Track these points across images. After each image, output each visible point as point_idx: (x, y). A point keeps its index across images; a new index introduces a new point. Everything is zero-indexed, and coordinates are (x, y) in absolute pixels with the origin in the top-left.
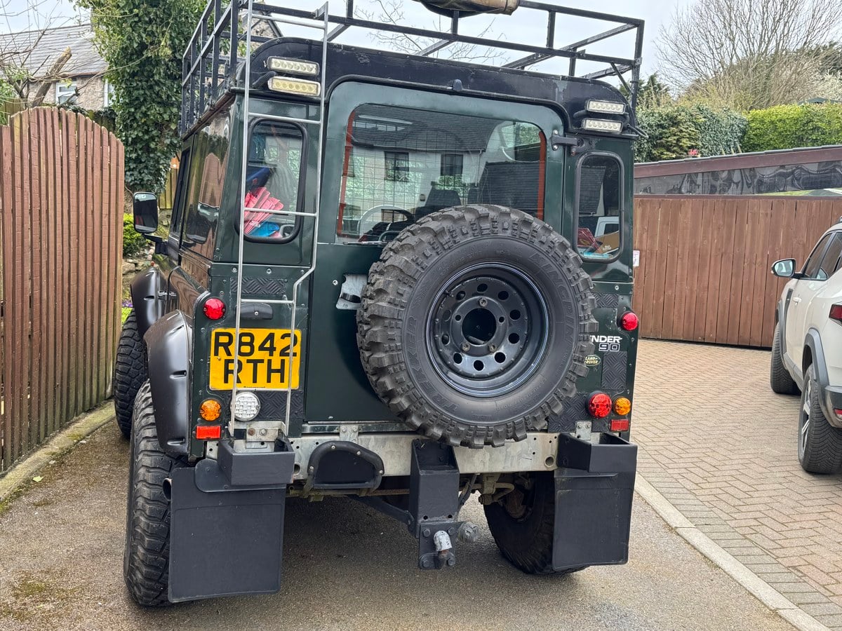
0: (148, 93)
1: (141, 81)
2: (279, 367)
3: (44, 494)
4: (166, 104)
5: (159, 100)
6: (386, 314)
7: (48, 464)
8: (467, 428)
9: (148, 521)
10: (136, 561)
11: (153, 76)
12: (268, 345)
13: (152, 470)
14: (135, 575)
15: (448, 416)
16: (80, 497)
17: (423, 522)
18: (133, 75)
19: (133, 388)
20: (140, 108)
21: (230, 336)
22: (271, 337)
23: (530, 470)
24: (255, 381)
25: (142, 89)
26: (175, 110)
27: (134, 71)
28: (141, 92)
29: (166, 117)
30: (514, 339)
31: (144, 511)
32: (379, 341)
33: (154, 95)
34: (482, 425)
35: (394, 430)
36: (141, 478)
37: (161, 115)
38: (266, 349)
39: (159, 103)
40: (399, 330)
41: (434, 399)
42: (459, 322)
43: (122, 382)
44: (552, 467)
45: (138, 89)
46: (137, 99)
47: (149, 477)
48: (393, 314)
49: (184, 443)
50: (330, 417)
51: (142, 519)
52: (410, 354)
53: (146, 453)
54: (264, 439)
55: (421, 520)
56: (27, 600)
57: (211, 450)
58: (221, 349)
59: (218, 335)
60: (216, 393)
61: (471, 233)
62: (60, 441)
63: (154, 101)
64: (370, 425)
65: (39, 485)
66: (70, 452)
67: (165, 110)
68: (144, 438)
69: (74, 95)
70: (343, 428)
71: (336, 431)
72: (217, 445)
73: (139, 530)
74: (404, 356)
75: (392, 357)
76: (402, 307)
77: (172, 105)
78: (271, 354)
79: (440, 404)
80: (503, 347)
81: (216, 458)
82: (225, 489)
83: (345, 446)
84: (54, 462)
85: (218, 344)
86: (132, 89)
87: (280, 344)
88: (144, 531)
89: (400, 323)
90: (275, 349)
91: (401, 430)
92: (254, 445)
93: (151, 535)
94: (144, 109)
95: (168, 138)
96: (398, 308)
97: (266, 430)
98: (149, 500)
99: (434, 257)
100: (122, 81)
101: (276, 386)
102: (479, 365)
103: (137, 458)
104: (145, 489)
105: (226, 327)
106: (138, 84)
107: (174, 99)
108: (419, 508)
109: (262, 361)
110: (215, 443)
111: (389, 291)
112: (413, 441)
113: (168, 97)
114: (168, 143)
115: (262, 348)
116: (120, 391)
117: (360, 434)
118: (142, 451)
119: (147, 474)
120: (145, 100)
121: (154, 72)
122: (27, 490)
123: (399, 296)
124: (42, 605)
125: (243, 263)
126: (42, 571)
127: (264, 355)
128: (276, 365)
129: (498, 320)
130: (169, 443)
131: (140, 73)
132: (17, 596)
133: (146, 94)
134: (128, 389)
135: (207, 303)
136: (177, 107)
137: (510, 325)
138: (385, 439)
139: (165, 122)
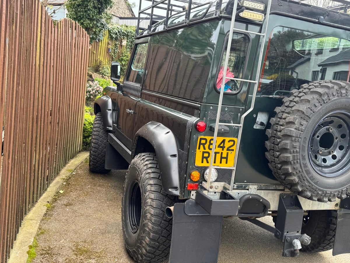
0: (85, 14)
1: (82, 8)
2: (226, 156)
3: (67, 199)
4: (91, 20)
5: (89, 17)
6: (294, 135)
7: (63, 184)
8: (322, 192)
9: (152, 225)
10: (143, 243)
11: (87, 6)
12: (222, 145)
13: (155, 201)
14: (141, 250)
15: (315, 187)
16: (84, 201)
17: (286, 234)
18: (79, 5)
19: (99, 150)
20: (80, 21)
21: (206, 140)
22: (224, 141)
23: (328, 209)
24: (215, 162)
25: (82, 12)
26: (95, 22)
27: (79, 4)
28: (82, 13)
29: (91, 25)
30: (341, 148)
31: (151, 220)
32: (288, 148)
33: (87, 15)
34: (329, 191)
35: (272, 188)
36: (149, 204)
37: (89, 24)
38: (221, 147)
39: (88, 19)
40: (299, 143)
41: (310, 178)
42: (319, 139)
43: (95, 148)
44: (337, 208)
45: (80, 12)
46: (80, 16)
47: (154, 204)
48: (297, 135)
49: (178, 190)
50: (245, 181)
51: (150, 224)
52: (302, 155)
53: (151, 192)
54: (216, 191)
55: (285, 234)
56: (82, 257)
57: (193, 195)
58: (202, 146)
59: (201, 139)
60: (197, 168)
61: (337, 95)
62: (64, 173)
63: (86, 18)
64: (262, 186)
65: (63, 195)
66: (70, 178)
67: (91, 22)
68: (149, 184)
69: (53, 13)
70: (251, 186)
71: (247, 188)
72: (196, 193)
73: (147, 229)
74: (299, 156)
75: (294, 156)
76: (302, 131)
77: (94, 20)
78: (223, 150)
79: (312, 180)
80: (335, 151)
81: (195, 199)
82: (197, 214)
83: (256, 197)
84: (65, 183)
85: (200, 144)
86: (77, 12)
87: (227, 145)
88: (150, 230)
89: (300, 139)
90: (225, 147)
91: (275, 189)
92: (211, 194)
93: (154, 232)
94: (82, 21)
95: (91, 35)
96: (300, 132)
97: (218, 187)
98: (154, 215)
99: (319, 107)
100: (73, 8)
101: (223, 166)
102: (324, 161)
103: (146, 194)
104: (152, 209)
105: (204, 135)
106: (80, 10)
107: (95, 17)
108: (285, 228)
109: (218, 153)
110: (195, 192)
111: (296, 123)
112: (280, 194)
113: (93, 16)
114: (92, 37)
115: (219, 146)
116: (93, 152)
117: (258, 190)
118: (149, 191)
119: (152, 202)
120: (83, 17)
121: (89, 4)
122: (59, 198)
123: (301, 126)
124: (90, 261)
125: (222, 105)
126: (82, 242)
127: (219, 150)
128: (224, 155)
129: (335, 138)
130: (170, 190)
131: (82, 5)
132: (76, 255)
133: (84, 14)
134: (97, 151)
135: (199, 124)
136: (96, 21)
137: (340, 141)
138: (268, 193)
139: (90, 28)
